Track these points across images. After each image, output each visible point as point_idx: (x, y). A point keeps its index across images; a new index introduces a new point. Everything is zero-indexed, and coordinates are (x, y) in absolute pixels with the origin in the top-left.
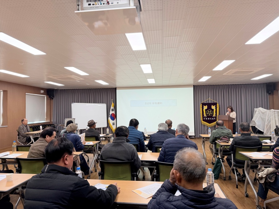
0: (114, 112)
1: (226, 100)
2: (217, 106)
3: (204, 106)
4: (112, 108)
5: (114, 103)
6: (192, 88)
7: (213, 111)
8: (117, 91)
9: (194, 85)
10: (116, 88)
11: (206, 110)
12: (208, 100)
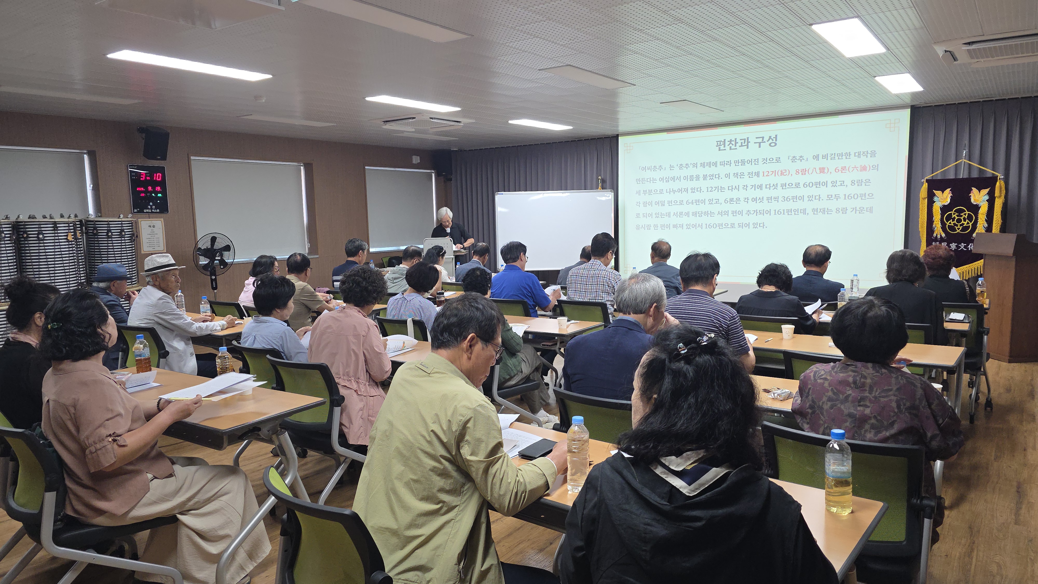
2: (997, 194)
3: (938, 193)
7: (976, 214)
11: (944, 209)
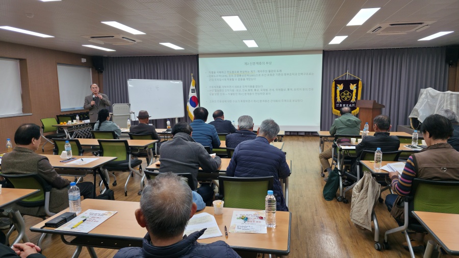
0: (195, 94)
1: (375, 76)
2: (359, 86)
3: (338, 85)
4: (192, 87)
5: (195, 79)
6: (321, 56)
7: (352, 93)
8: (200, 60)
9: (323, 50)
10: (198, 55)
11: (341, 91)
12: (346, 75)
